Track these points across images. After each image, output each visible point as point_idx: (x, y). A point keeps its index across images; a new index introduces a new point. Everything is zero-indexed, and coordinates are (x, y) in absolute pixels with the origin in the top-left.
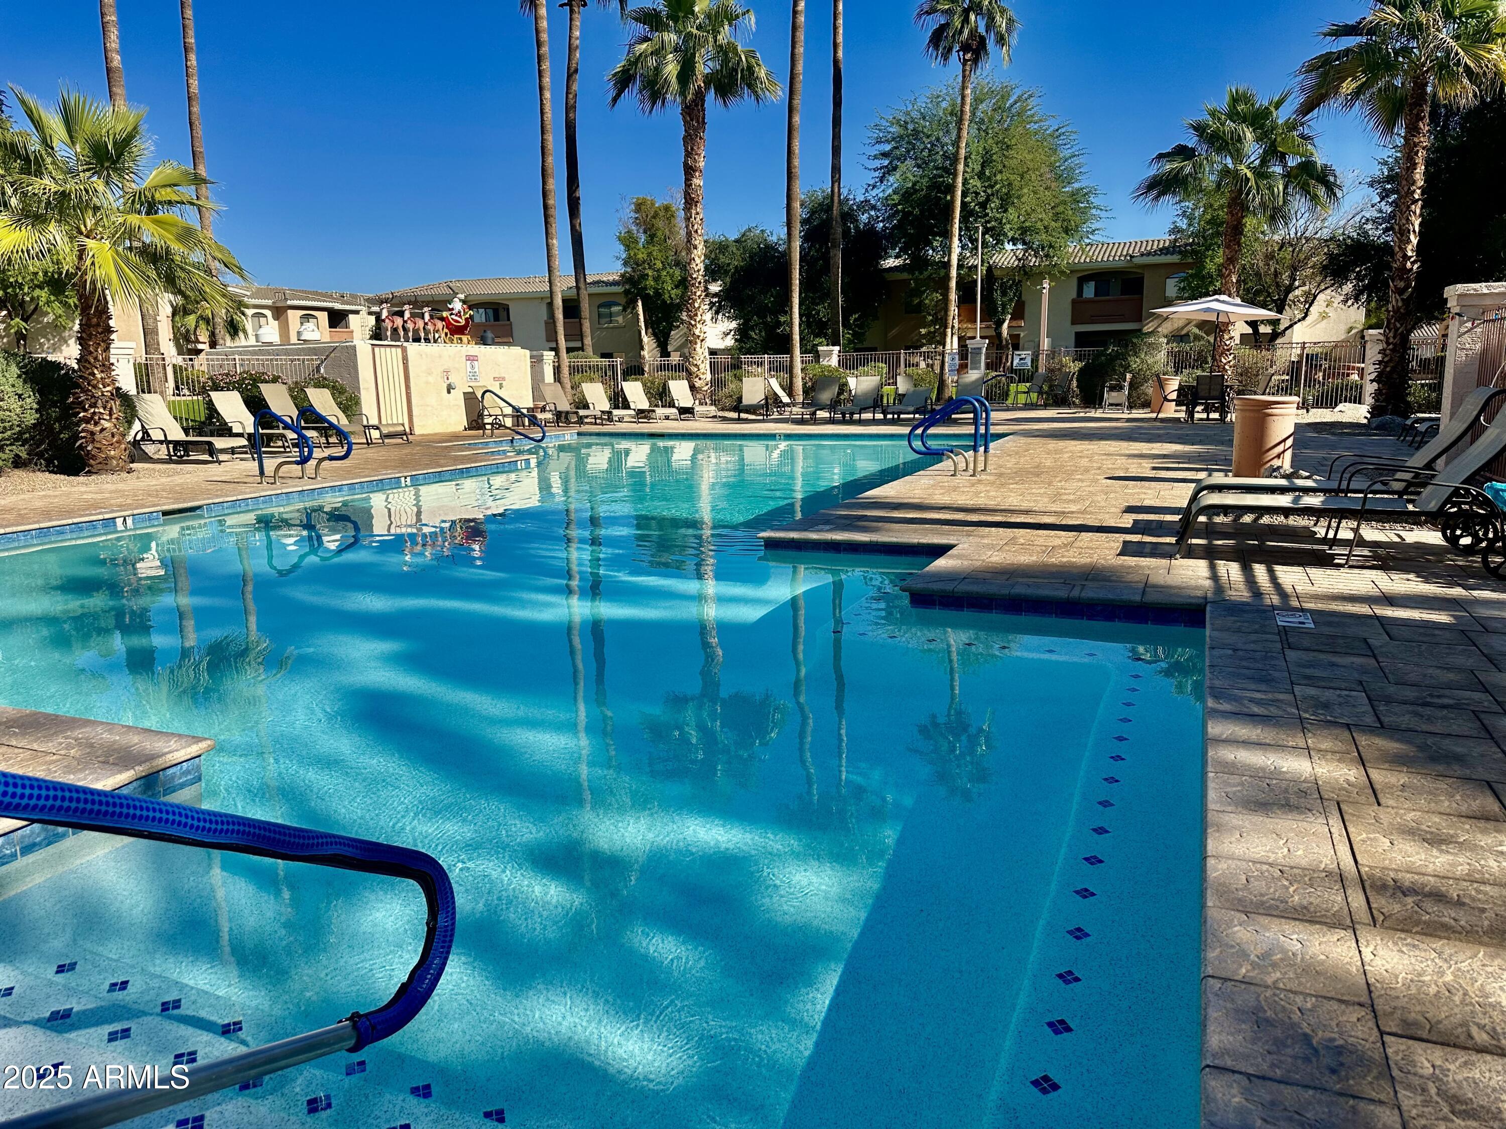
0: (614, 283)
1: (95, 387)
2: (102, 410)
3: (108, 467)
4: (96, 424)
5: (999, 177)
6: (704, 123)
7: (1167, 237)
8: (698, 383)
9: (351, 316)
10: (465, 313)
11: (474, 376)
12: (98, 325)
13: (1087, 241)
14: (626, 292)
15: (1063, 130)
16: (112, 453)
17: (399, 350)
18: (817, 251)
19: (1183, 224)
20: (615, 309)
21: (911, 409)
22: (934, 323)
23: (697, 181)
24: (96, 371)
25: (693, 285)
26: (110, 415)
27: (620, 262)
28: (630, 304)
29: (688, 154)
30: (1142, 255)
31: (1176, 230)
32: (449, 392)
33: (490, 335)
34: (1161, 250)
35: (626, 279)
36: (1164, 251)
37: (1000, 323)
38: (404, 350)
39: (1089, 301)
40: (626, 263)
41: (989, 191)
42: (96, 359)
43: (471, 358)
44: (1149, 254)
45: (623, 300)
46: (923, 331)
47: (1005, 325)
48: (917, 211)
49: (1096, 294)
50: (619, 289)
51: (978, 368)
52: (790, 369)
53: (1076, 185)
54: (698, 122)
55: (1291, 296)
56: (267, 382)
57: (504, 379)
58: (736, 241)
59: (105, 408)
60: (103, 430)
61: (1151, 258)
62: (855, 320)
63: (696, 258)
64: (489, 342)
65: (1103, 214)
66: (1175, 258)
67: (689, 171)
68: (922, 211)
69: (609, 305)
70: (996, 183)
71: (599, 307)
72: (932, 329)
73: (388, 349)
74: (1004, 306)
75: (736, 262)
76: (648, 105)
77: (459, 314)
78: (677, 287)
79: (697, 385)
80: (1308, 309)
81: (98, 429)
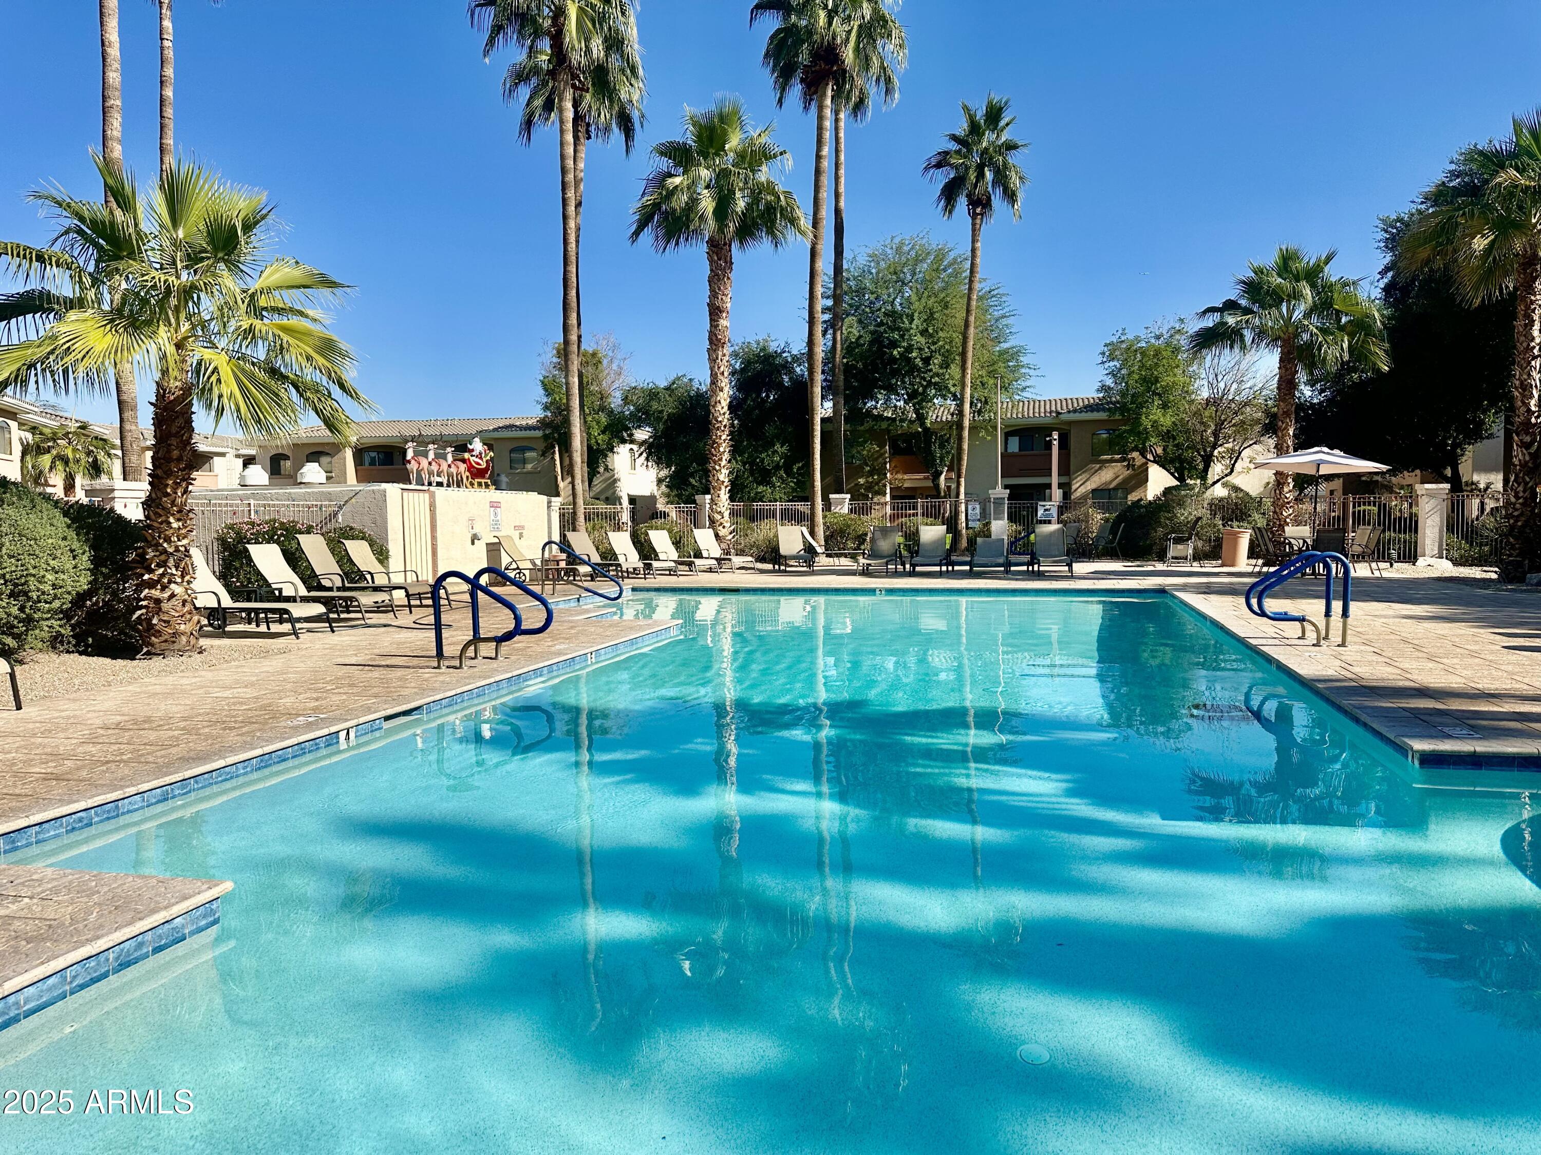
0: (528, 428)
1: (168, 540)
2: (174, 571)
3: (176, 646)
4: (164, 588)
5: (941, 334)
6: (732, 263)
7: (1096, 395)
8: (722, 532)
9: (215, 458)
10: (486, 455)
11: (496, 525)
12: (179, 459)
13: (1017, 397)
14: (546, 437)
15: (995, 292)
16: (183, 627)
17: (427, 495)
18: (753, 400)
19: (1109, 382)
20: (529, 454)
21: (937, 560)
22: (871, 473)
23: (723, 323)
24: (171, 520)
25: (718, 429)
26: (183, 577)
27: (540, 407)
28: (547, 451)
29: (714, 294)
30: (1069, 412)
31: (1104, 388)
32: (473, 543)
33: (504, 479)
34: (1085, 407)
35: (543, 424)
36: (1090, 408)
37: (937, 475)
38: (432, 496)
39: (1013, 455)
40: (546, 408)
41: (933, 348)
42: (173, 503)
43: (495, 505)
44: (1075, 411)
45: (542, 445)
46: (862, 481)
47: (943, 477)
48: (860, 365)
49: (1020, 450)
50: (539, 433)
51: (1001, 519)
52: (811, 519)
53: (1004, 346)
54: (726, 262)
55: (1216, 453)
56: (303, 533)
57: (523, 527)
58: (667, 389)
59: (177, 568)
60: (173, 596)
61: (1077, 414)
62: (799, 469)
63: (722, 401)
64: (504, 486)
65: (1032, 372)
66: (1102, 416)
67: (715, 312)
68: (865, 365)
69: (524, 449)
70: (938, 340)
71: (512, 451)
72: (870, 479)
73: (416, 494)
74: (942, 459)
75: (669, 408)
76: (662, 244)
77: (480, 456)
78: (603, 432)
79: (721, 534)
80: (1234, 465)
81: (166, 595)
